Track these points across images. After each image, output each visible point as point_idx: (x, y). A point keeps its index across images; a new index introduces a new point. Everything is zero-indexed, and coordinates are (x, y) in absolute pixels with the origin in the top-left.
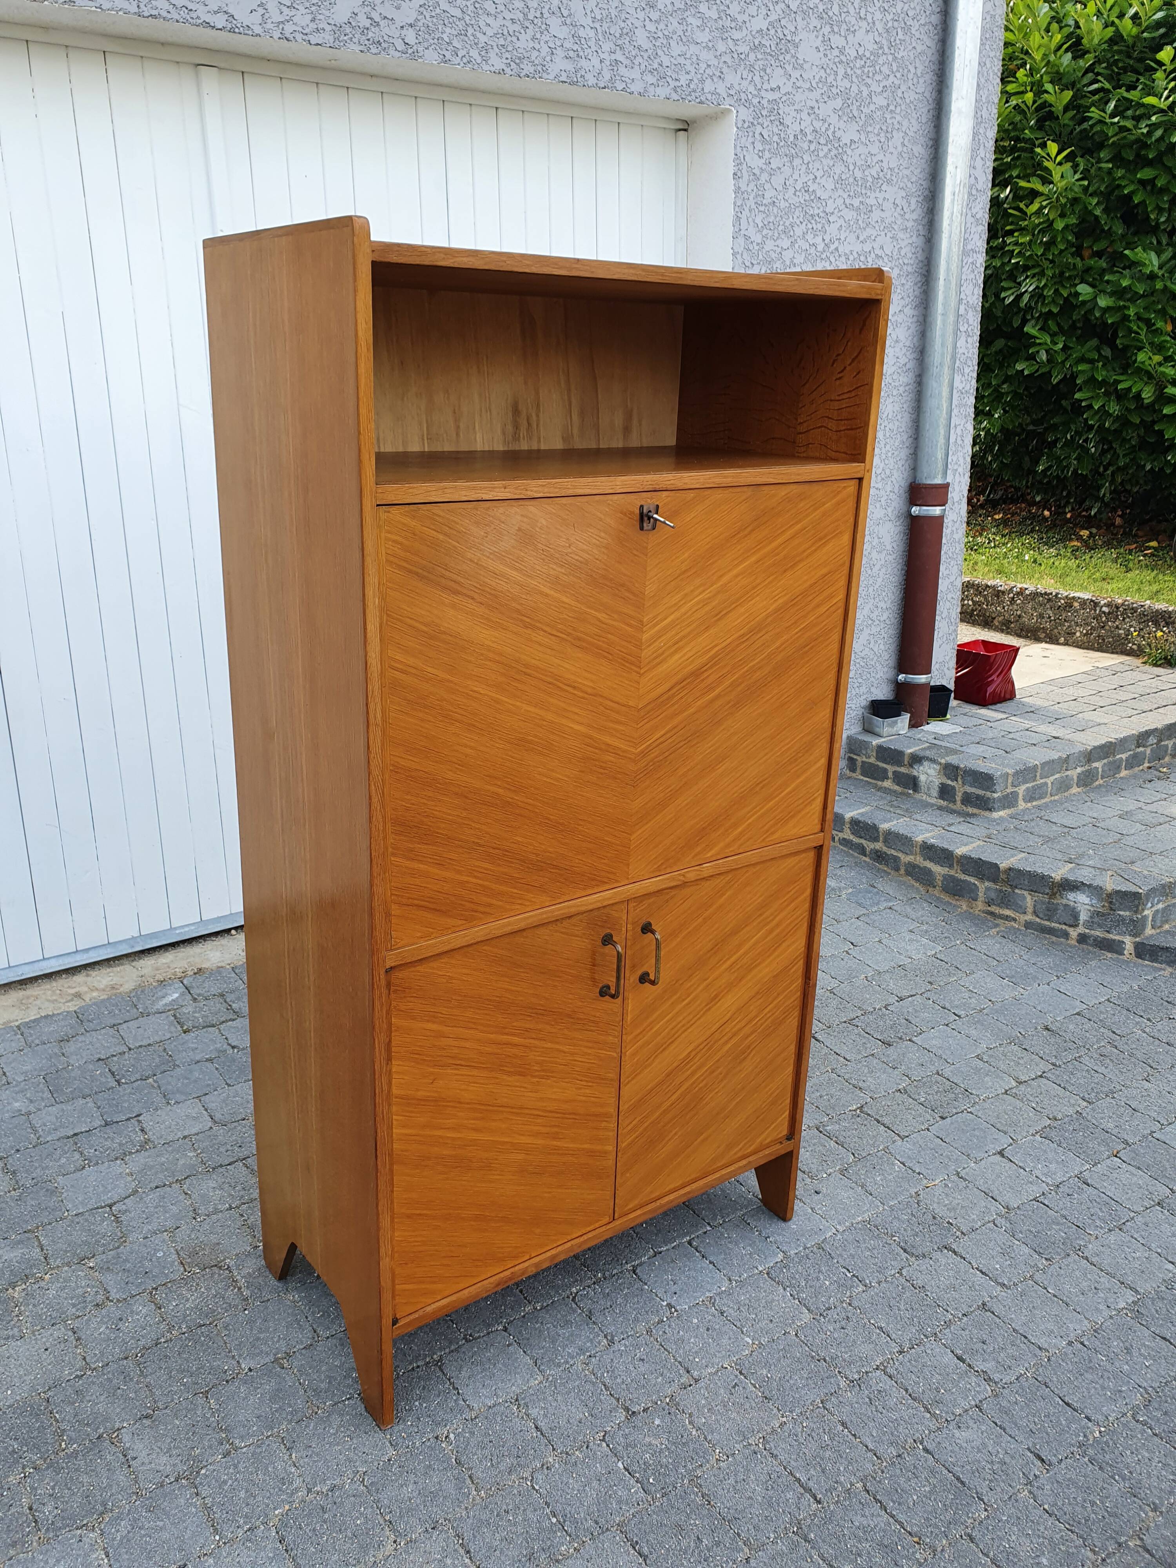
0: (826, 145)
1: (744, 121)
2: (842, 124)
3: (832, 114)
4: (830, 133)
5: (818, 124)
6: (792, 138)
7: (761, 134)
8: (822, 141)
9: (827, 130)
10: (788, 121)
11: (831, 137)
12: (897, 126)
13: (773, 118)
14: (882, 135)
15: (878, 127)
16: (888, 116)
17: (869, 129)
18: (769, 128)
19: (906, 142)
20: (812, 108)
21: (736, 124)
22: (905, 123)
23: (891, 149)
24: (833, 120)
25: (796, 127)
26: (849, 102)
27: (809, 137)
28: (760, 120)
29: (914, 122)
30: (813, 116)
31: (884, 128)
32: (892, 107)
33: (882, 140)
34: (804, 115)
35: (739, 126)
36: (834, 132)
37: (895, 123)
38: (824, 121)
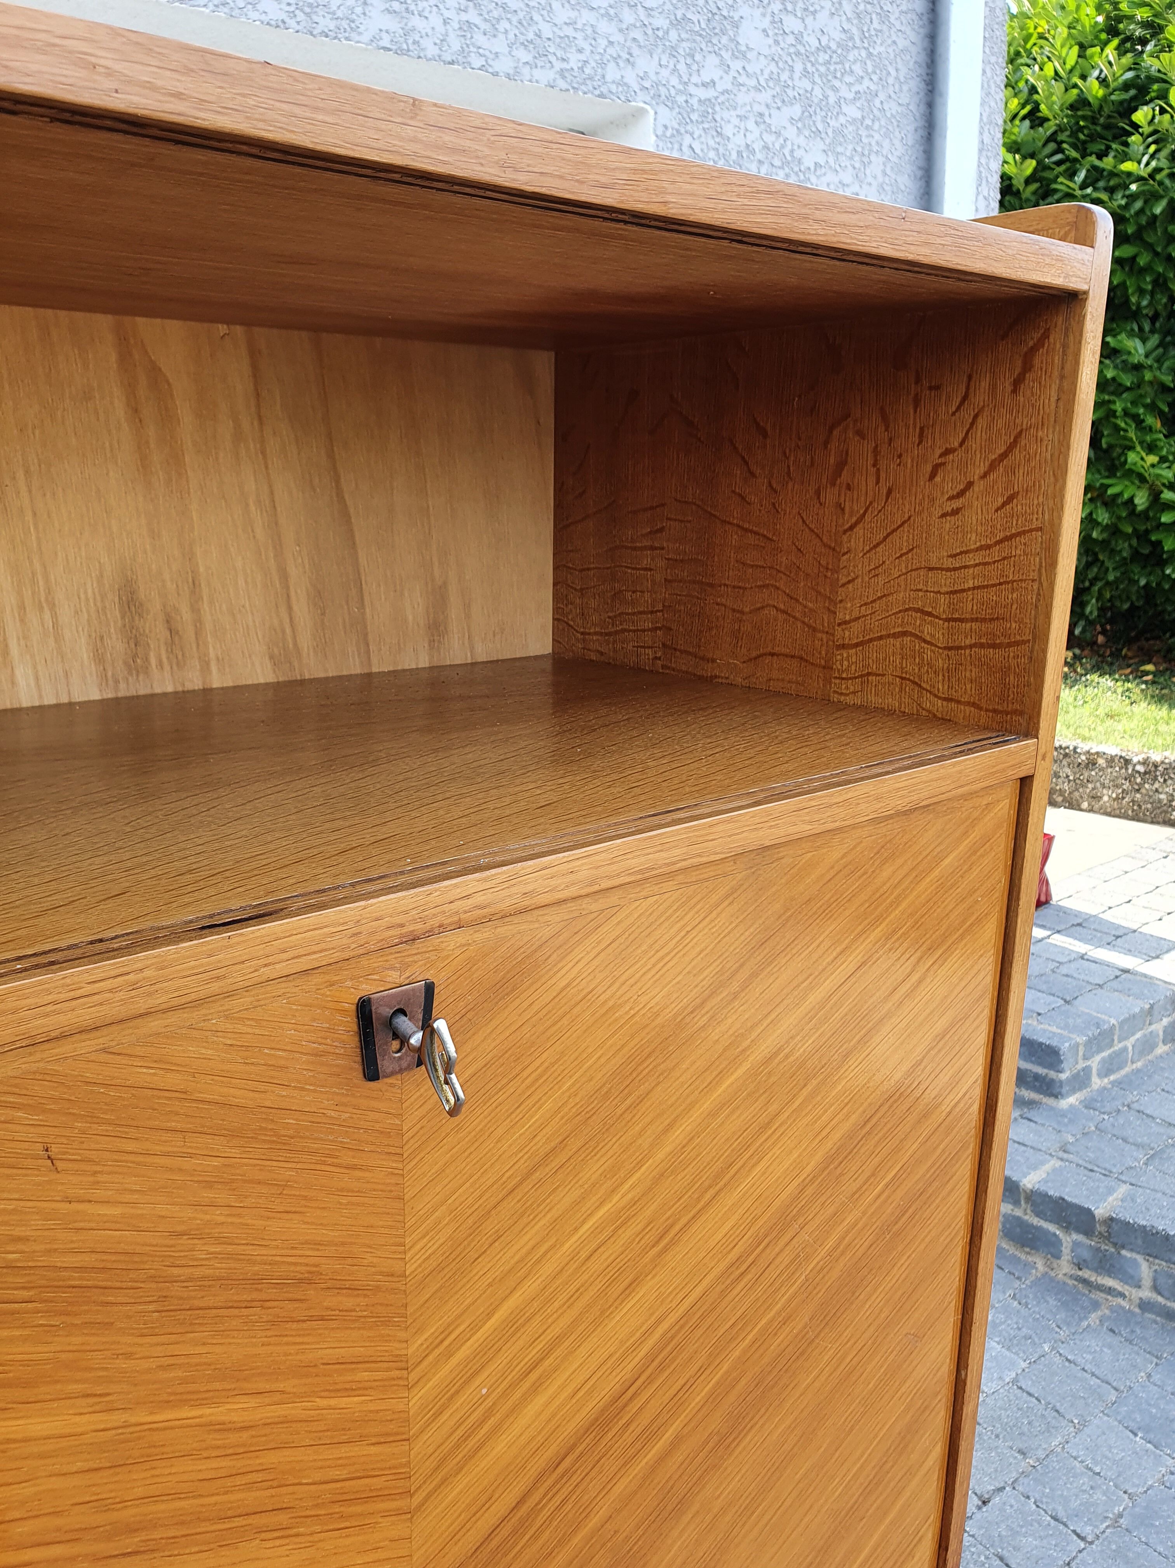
0: (782, 168)
1: (666, 127)
2: (801, 141)
3: (788, 125)
4: (786, 151)
5: (769, 138)
6: (734, 156)
7: (691, 147)
8: (777, 162)
9: (782, 147)
10: (728, 130)
11: (789, 158)
12: (875, 148)
13: (706, 126)
14: (857, 158)
15: (850, 147)
16: (863, 132)
17: (840, 149)
18: (703, 139)
19: (888, 171)
20: (761, 115)
21: (655, 130)
22: (886, 144)
23: (870, 179)
24: (791, 132)
25: (738, 141)
26: (811, 110)
27: (759, 156)
28: (689, 128)
29: (897, 142)
30: (763, 126)
31: (859, 149)
32: (868, 122)
33: (857, 165)
34: (751, 125)
35: (659, 133)
36: (792, 151)
37: (873, 143)
38: (778, 134)
